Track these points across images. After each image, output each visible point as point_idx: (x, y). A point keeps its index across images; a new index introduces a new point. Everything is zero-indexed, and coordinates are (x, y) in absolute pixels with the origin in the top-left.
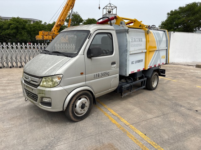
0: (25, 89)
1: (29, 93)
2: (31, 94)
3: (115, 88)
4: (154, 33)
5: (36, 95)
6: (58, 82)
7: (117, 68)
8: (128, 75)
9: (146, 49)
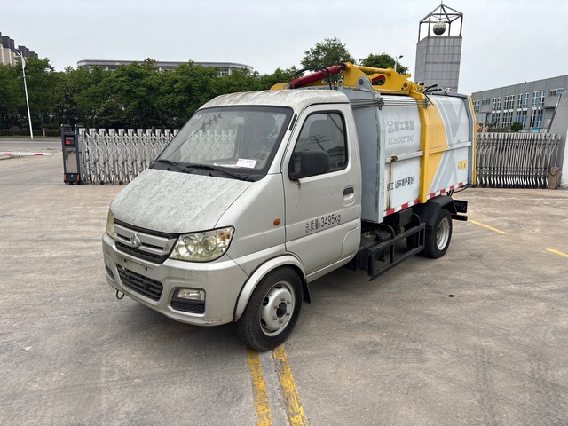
5: (155, 282)
8: (381, 220)
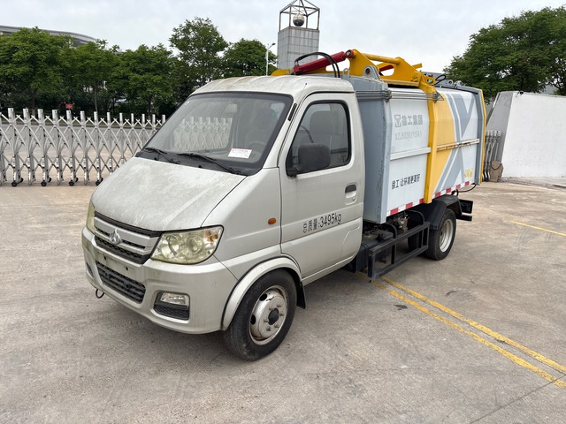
0: (98, 263)
1: (111, 276)
2: (122, 279)
3: (352, 258)
4: (450, 99)
6: (210, 248)
7: (357, 202)
9: (430, 145)
